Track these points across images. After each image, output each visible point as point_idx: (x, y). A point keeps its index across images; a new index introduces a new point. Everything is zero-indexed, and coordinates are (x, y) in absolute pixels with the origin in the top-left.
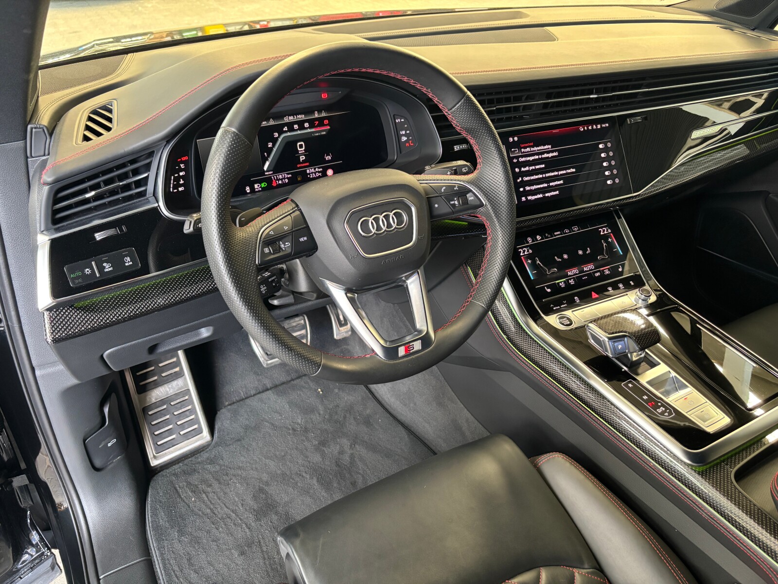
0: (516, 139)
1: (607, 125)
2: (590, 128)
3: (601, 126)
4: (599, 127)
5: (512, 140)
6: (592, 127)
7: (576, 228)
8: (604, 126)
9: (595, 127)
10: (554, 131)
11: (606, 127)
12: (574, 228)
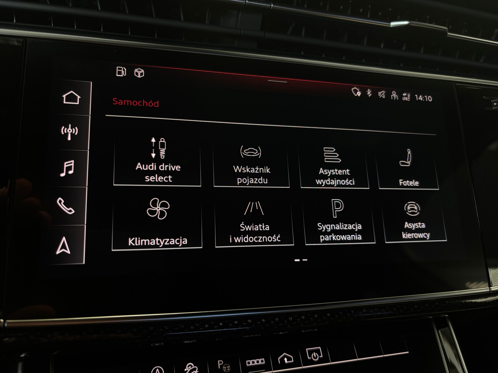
0: (139, 73)
1: (430, 99)
2: (382, 94)
3: (413, 97)
4: (406, 97)
5: (124, 73)
6: (388, 94)
7: (318, 351)
8: (421, 98)
9: (394, 95)
10: (272, 80)
11: (425, 102)
12: (311, 352)
